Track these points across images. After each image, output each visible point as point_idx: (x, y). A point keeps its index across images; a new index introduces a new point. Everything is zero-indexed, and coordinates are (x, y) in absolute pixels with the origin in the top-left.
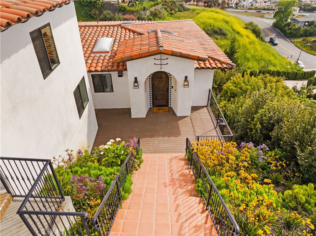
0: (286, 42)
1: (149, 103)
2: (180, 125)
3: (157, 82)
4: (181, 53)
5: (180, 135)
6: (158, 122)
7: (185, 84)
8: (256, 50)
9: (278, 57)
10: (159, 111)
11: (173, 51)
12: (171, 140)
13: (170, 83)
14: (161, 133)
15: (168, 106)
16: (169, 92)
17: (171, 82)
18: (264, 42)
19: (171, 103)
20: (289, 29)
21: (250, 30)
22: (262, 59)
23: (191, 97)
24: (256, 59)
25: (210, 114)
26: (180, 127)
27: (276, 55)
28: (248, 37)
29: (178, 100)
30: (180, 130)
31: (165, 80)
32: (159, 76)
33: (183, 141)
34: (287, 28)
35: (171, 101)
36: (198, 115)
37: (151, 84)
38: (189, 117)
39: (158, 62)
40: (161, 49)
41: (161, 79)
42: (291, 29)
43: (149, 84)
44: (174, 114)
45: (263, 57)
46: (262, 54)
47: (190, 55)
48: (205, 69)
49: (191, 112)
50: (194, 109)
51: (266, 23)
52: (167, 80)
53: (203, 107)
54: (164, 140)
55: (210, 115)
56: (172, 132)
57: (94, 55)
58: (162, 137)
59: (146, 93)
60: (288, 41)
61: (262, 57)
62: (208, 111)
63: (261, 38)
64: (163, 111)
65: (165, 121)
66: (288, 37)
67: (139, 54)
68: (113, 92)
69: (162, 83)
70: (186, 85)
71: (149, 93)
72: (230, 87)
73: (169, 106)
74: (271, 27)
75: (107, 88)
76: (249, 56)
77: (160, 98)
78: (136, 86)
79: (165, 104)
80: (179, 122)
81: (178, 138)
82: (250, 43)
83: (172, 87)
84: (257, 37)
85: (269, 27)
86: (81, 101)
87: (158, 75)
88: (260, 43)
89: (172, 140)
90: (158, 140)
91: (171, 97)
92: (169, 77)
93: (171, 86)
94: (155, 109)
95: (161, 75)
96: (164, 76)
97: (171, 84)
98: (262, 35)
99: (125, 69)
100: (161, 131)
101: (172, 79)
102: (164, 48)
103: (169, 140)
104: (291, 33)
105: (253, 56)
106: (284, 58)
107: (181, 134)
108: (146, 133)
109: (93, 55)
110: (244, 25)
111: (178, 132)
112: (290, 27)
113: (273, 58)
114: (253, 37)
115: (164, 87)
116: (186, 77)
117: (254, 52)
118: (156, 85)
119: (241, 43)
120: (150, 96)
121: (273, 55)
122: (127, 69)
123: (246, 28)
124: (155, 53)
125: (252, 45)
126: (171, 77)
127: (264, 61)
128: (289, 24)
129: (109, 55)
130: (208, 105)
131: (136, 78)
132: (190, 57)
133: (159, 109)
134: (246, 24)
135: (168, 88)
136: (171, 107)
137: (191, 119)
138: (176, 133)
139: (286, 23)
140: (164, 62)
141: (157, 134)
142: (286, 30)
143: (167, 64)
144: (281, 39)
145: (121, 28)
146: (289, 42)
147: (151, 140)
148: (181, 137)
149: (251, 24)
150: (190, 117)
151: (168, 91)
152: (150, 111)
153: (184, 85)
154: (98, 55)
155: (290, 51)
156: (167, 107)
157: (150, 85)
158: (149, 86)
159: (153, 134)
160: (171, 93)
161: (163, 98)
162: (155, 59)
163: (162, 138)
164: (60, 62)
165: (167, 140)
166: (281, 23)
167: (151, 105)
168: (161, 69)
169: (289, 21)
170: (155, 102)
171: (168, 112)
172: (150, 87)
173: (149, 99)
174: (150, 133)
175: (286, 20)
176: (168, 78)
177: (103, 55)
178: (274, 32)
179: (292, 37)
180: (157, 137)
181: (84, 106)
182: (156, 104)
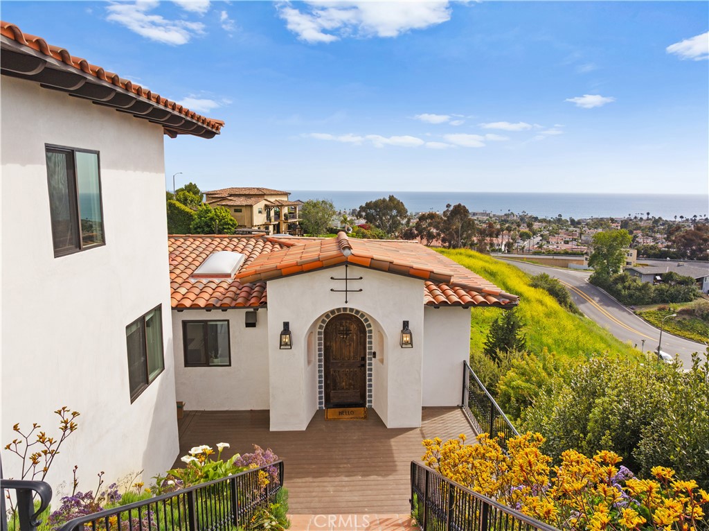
0: (625, 314)
1: (318, 396)
2: (394, 448)
3: (338, 343)
4: (391, 263)
5: (396, 471)
6: (337, 442)
7: (405, 339)
8: (563, 329)
9: (613, 343)
10: (341, 416)
11: (372, 259)
12: (370, 483)
13: (367, 345)
14: (345, 465)
15: (363, 405)
16: (367, 367)
17: (371, 343)
18: (577, 314)
19: (370, 396)
20: (624, 288)
21: (544, 288)
22: (579, 348)
23: (420, 376)
24: (565, 349)
25: (469, 423)
26: (394, 451)
27: (609, 339)
28: (541, 302)
29: (389, 383)
30: (396, 459)
31: (357, 339)
32: (342, 328)
33: (402, 487)
34: (620, 286)
35: (370, 391)
36: (440, 425)
37: (323, 347)
38: (418, 431)
39: (341, 285)
40: (347, 252)
41: (347, 334)
42: (629, 288)
43: (317, 347)
44: (380, 423)
45: (580, 344)
46: (578, 337)
47: (412, 268)
48: (450, 305)
49: (423, 420)
50: (429, 412)
51: (575, 278)
52: (360, 337)
53: (450, 409)
54: (352, 483)
55: (471, 426)
56: (373, 464)
57: (196, 281)
58: (346, 476)
59: (310, 366)
60: (626, 311)
61: (577, 343)
62: (466, 417)
63: (570, 306)
64: (351, 416)
65: (355, 438)
66: (626, 305)
67: (297, 265)
68: (230, 365)
69: (350, 345)
70: (407, 343)
71: (318, 369)
72: (514, 383)
73: (367, 404)
74: (587, 284)
75: (216, 357)
76: (550, 341)
77: (344, 384)
78: (286, 344)
79: (358, 400)
80: (392, 440)
81: (391, 477)
82: (548, 315)
83: (374, 353)
84: (560, 303)
85: (582, 285)
86: (143, 359)
87: (341, 325)
88: (569, 315)
89: (373, 483)
90: (336, 483)
91: (370, 380)
92: (367, 329)
93: (370, 353)
94: (332, 413)
95: (347, 324)
96: (353, 327)
97: (371, 348)
98: (571, 299)
99: (262, 302)
100: (345, 461)
101: (372, 334)
102: (352, 251)
103: (367, 483)
104: (631, 296)
105: (558, 343)
106: (628, 347)
107: (398, 468)
108: (306, 466)
109: (193, 281)
110: (528, 280)
111: (391, 464)
112: (627, 284)
113: (603, 345)
114: (551, 302)
115: (354, 356)
116: (406, 324)
117: (560, 333)
118: (334, 349)
119: (528, 315)
120: (320, 377)
121: (602, 339)
122: (266, 303)
123: (535, 286)
124: (333, 261)
125: (552, 320)
126: (371, 330)
127: (584, 351)
128: (622, 279)
129: (230, 280)
130: (463, 403)
131: (286, 325)
132: (412, 272)
133: (341, 413)
134: (533, 279)
135: (364, 359)
136: (371, 409)
137: (422, 434)
138: (386, 466)
139: (615, 275)
140: (354, 285)
141: (334, 470)
142: (620, 291)
143: (361, 290)
144: (613, 306)
145: (265, 242)
146: (630, 314)
147: (315, 484)
148: (397, 477)
149: (544, 277)
150: (421, 430)
151: (364, 366)
152: (318, 417)
153: (403, 344)
154: (205, 281)
155: (637, 332)
156: (363, 408)
157: (320, 350)
158: (318, 353)
159: (322, 468)
160: (370, 370)
161: (350, 384)
162: (332, 278)
163: (346, 479)
164: (106, 242)
165: (361, 483)
166: (605, 276)
167: (320, 403)
168: (346, 302)
169: (621, 272)
170: (331, 395)
171: (365, 418)
172: (320, 355)
173: (318, 385)
174: (314, 467)
175: (615, 271)
176: (364, 332)
177: (217, 280)
178: (594, 295)
179: (635, 304)
180: (334, 475)
181: (151, 377)
182: (335, 400)
